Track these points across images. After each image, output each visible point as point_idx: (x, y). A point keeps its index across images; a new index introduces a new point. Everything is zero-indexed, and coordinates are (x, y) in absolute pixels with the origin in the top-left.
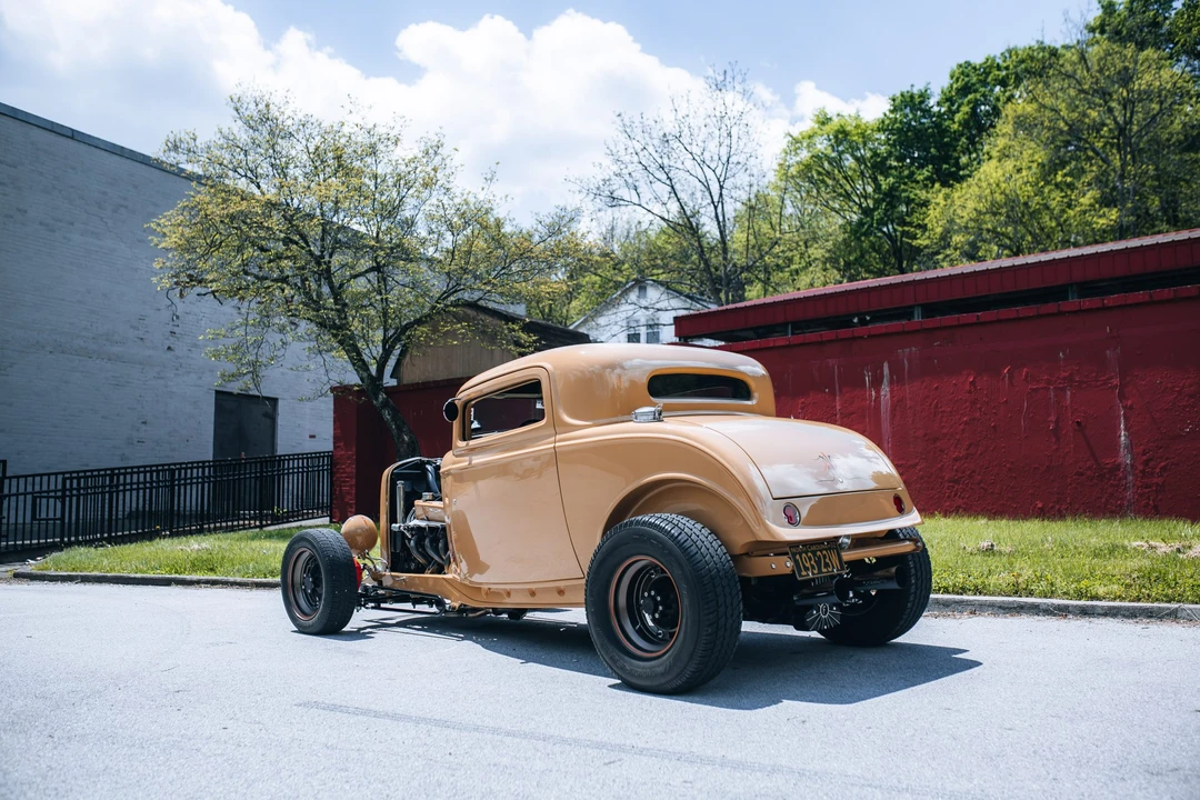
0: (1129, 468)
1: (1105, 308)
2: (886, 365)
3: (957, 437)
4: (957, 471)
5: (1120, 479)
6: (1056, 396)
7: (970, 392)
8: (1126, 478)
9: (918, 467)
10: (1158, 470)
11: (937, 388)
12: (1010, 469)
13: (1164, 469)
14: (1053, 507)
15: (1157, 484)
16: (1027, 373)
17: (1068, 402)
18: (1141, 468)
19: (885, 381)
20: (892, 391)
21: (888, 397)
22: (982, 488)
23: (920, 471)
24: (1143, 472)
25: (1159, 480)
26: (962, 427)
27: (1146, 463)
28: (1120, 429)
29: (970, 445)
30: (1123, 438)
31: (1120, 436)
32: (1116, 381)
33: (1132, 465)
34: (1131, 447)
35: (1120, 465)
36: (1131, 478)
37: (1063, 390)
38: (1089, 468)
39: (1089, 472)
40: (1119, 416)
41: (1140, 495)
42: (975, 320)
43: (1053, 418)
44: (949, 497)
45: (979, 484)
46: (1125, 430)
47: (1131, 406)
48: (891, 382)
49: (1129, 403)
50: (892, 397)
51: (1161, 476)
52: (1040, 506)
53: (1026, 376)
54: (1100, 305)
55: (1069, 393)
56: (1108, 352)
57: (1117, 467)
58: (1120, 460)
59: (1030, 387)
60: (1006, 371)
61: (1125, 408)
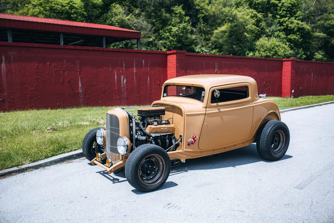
1: (76, 49)
2: (3, 57)
3: (32, 83)
4: (32, 94)
5: (79, 96)
6: (63, 72)
7: (36, 69)
9: (18, 93)
10: (88, 94)
11: (24, 67)
12: (49, 94)
13: (89, 93)
14: (62, 105)
15: (88, 97)
16: (55, 65)
17: (66, 74)
18: (84, 93)
19: (3, 62)
20: (6, 66)
21: (5, 68)
22: (41, 100)
23: (18, 95)
25: (88, 96)
26: (33, 80)
27: (85, 92)
28: (79, 83)
29: (37, 86)
30: (80, 85)
31: (79, 85)
32: (79, 70)
33: (82, 93)
34: (82, 88)
35: (79, 92)
36: (82, 96)
37: (65, 71)
38: (72, 93)
39: (71, 95)
40: (79, 79)
41: (84, 100)
42: (38, 46)
43: (62, 79)
44: (29, 103)
45: (39, 98)
46: (81, 83)
47: (82, 77)
48: (6, 62)
49: (82, 76)
50: (6, 69)
51: (89, 95)
52: (58, 104)
53: (54, 66)
54: (75, 48)
55: (66, 72)
56: (77, 62)
57: (78, 93)
58: (79, 91)
59: (55, 69)
60: (48, 64)
61: (80, 77)
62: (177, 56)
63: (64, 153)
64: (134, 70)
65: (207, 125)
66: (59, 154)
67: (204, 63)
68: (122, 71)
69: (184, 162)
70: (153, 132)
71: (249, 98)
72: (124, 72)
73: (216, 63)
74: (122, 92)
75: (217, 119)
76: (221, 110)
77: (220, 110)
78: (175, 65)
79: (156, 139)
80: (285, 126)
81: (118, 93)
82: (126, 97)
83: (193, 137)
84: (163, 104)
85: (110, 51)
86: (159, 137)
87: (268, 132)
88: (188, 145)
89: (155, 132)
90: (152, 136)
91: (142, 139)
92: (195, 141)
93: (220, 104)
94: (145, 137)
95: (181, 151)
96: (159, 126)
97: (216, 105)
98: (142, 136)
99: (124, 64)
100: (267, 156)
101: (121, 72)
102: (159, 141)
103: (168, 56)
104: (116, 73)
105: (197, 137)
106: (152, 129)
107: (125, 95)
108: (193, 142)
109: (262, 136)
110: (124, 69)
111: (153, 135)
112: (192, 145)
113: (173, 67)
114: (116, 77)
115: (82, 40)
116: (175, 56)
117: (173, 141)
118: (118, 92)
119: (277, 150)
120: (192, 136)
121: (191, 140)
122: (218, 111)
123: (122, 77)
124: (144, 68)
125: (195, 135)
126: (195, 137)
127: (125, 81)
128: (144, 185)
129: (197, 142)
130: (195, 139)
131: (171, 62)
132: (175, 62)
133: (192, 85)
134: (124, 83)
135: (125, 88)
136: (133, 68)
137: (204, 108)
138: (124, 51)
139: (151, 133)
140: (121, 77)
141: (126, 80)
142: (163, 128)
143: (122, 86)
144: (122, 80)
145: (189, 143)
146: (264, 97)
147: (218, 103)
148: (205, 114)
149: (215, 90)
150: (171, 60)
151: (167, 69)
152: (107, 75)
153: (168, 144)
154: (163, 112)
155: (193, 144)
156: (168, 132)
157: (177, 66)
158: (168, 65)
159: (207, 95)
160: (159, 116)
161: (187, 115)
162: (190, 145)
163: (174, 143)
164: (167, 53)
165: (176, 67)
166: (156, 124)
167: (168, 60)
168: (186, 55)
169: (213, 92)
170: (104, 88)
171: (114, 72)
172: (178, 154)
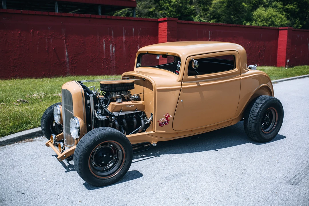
0: (68, 62)
1: (62, 16)
3: (15, 52)
4: (15, 63)
5: (66, 65)
6: (47, 40)
7: (19, 37)
8: (67, 65)
10: (75, 62)
12: (34, 62)
13: (76, 62)
14: (47, 74)
15: (75, 66)
16: (38, 32)
17: (51, 43)
18: (71, 62)
22: (25, 69)
24: (71, 63)
26: (16, 48)
27: (72, 60)
28: (65, 51)
29: (20, 54)
30: (66, 54)
31: (65, 53)
32: (64, 38)
33: (69, 61)
34: (68, 56)
36: (68, 65)
38: (57, 62)
40: (65, 48)
41: (71, 69)
42: (20, 12)
43: (47, 47)
44: (12, 72)
45: (23, 67)
46: (67, 51)
47: (68, 45)
49: (68, 44)
51: (76, 64)
52: (44, 73)
54: (60, 15)
55: (51, 40)
56: (62, 29)
57: (65, 62)
58: (66, 60)
59: (39, 37)
60: (31, 31)
61: (67, 45)
62: (168, 24)
63: (26, 129)
64: (123, 38)
65: (182, 102)
66: (19, 131)
67: (197, 31)
68: (111, 40)
69: (155, 145)
70: (115, 110)
71: (236, 70)
72: (113, 40)
73: (210, 32)
74: (111, 61)
75: (196, 95)
76: (201, 84)
77: (199, 84)
78: (166, 33)
79: (119, 118)
80: (278, 102)
81: (107, 62)
82: (115, 65)
83: (166, 116)
84: (133, 76)
85: (97, 18)
86: (125, 116)
87: (258, 109)
88: (161, 125)
89: (120, 110)
90: (114, 116)
91: (101, 119)
92: (168, 120)
93: (199, 76)
94: (105, 117)
95: (152, 132)
96: (124, 103)
97: (194, 78)
98: (103, 115)
99: (113, 32)
100: (256, 137)
101: (109, 40)
102: (124, 120)
103: (159, 24)
104: (104, 42)
105: (171, 116)
106: (115, 107)
107: (114, 63)
108: (166, 122)
109: (250, 114)
110: (112, 37)
111: (116, 114)
112: (164, 126)
113: (164, 35)
114: (104, 45)
115: (79, 9)
116: (167, 24)
117: (142, 120)
118: (106, 60)
119: (268, 129)
120: (164, 115)
121: (163, 119)
122: (196, 85)
123: (111, 45)
124: (134, 36)
125: (168, 114)
126: (169, 116)
127: (114, 50)
128: (96, 179)
129: (171, 122)
130: (168, 119)
131: (162, 30)
132: (166, 29)
133: (167, 53)
134: (112, 52)
135: (114, 57)
136: (123, 36)
137: (179, 81)
138: (113, 18)
139: (114, 111)
140: (109, 45)
141: (115, 48)
142: (129, 105)
143: (111, 54)
144: (111, 49)
145: (161, 123)
146: (254, 69)
147: (197, 76)
148: (181, 89)
149: (193, 60)
150: (162, 28)
151: (158, 38)
152: (95, 43)
153: (135, 125)
154: (131, 86)
155: (166, 124)
156: (136, 110)
157: (168, 34)
158: (159, 33)
159: (183, 66)
160: (127, 91)
161: (158, 90)
162: (162, 125)
163: (143, 123)
164: (159, 21)
165: (166, 35)
166: (121, 101)
167: (159, 28)
168: (178, 23)
169: (191, 62)
170: (92, 56)
171: (103, 40)
172: (148, 136)
